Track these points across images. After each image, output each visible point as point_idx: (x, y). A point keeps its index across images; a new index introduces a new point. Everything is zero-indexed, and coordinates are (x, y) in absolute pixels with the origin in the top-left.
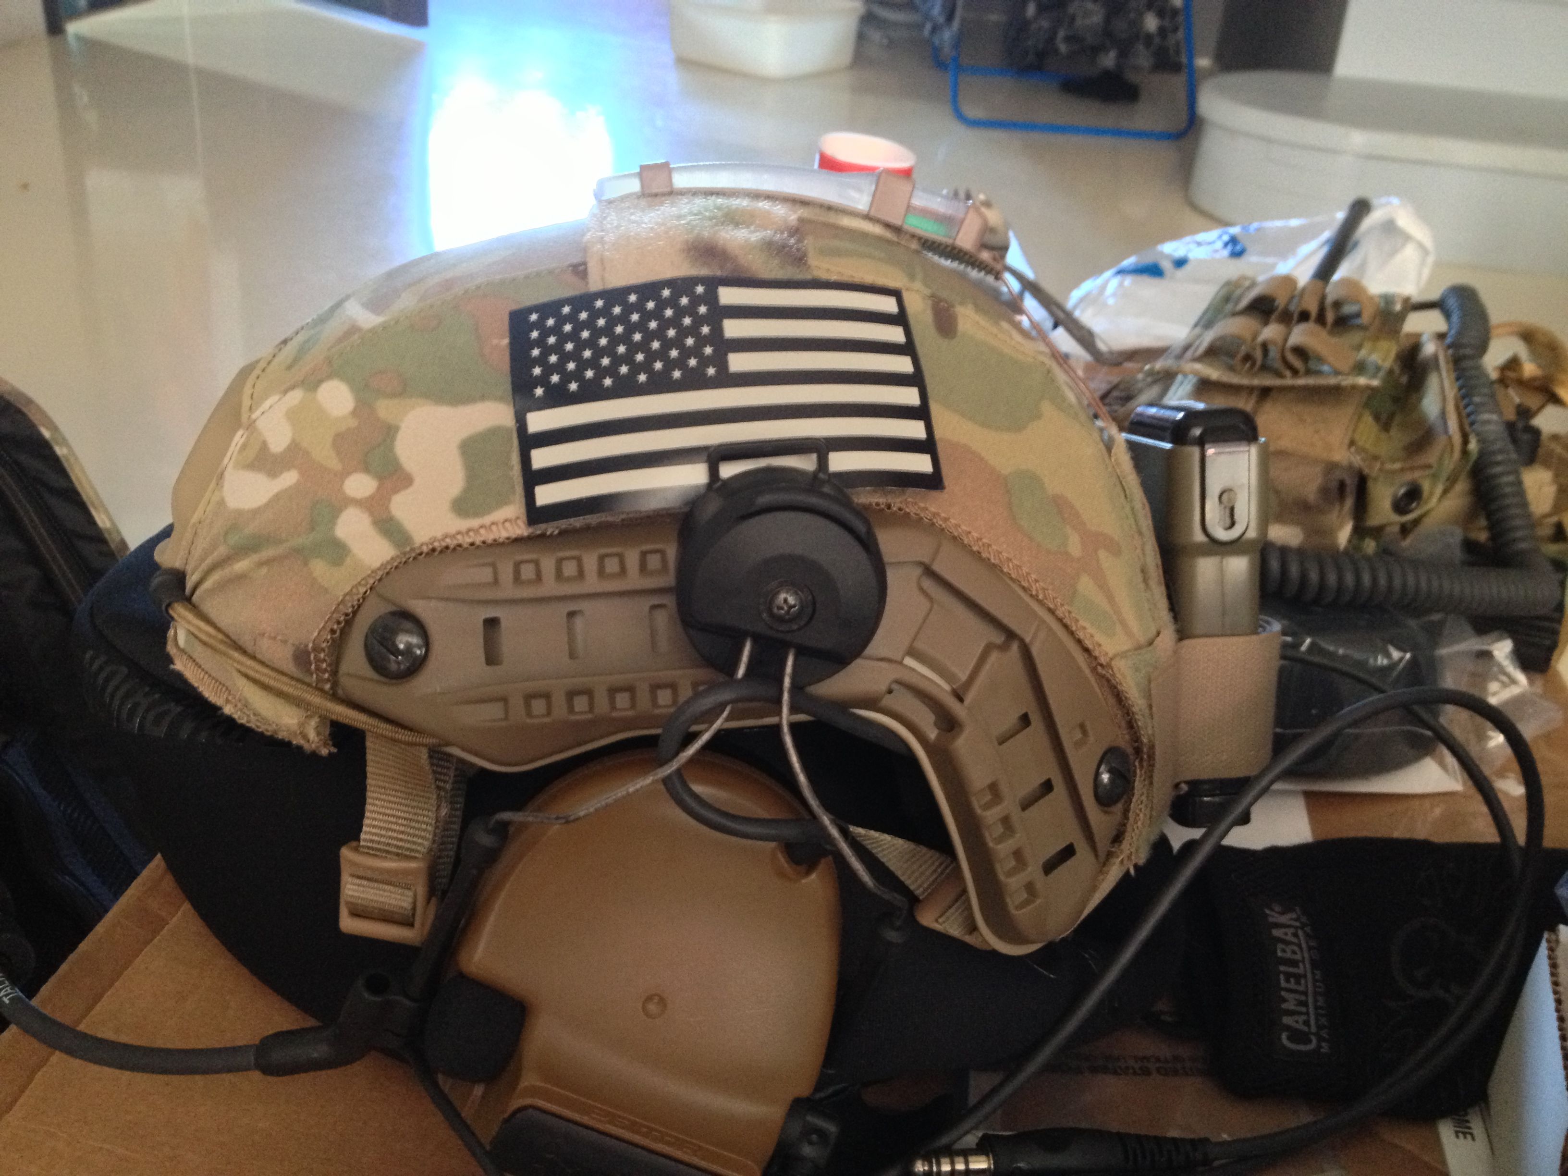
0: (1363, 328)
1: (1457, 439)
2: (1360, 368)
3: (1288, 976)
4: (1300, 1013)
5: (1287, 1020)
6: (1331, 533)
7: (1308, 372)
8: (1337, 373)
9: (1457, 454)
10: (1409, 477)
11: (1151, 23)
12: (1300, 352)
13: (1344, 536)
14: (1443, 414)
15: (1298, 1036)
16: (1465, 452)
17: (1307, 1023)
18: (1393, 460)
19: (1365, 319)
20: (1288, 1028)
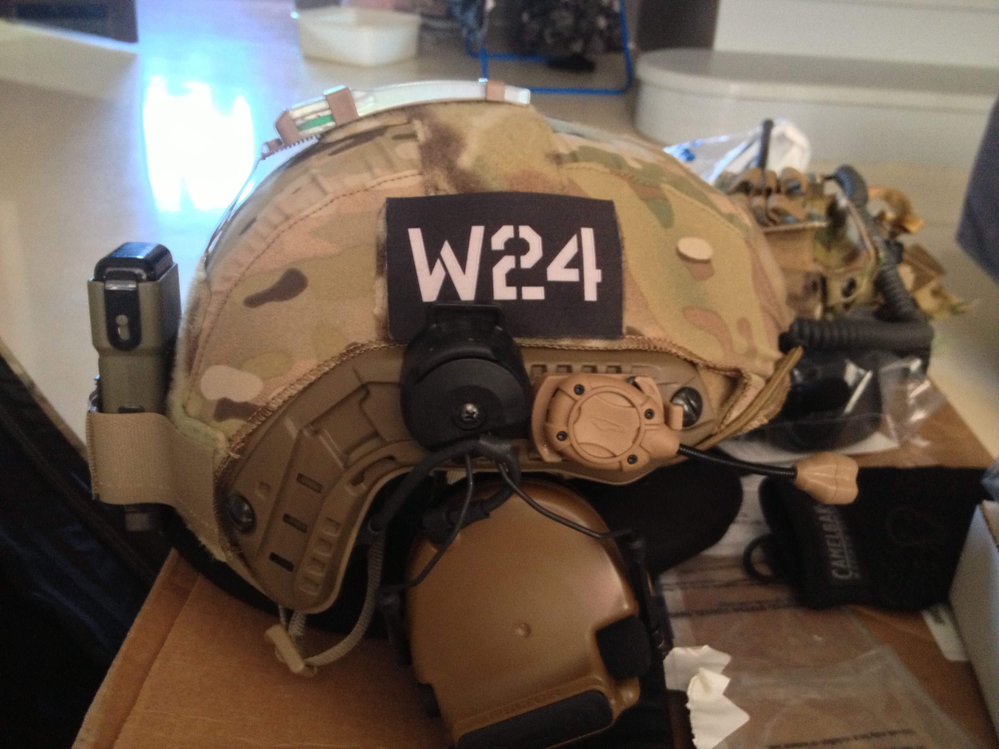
0: (803, 194)
1: (872, 252)
2: (810, 217)
3: (831, 540)
4: (840, 559)
5: (835, 563)
6: (811, 311)
7: (784, 222)
8: (798, 221)
9: (873, 260)
10: (849, 276)
11: (602, 22)
12: (776, 211)
13: (818, 312)
14: (861, 239)
15: (842, 571)
16: (878, 259)
17: (846, 563)
18: (840, 267)
19: (804, 188)
20: (835, 567)
